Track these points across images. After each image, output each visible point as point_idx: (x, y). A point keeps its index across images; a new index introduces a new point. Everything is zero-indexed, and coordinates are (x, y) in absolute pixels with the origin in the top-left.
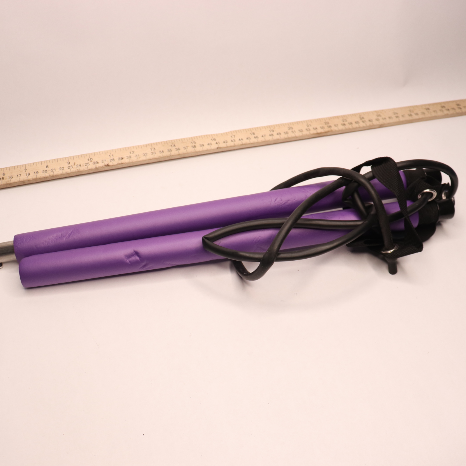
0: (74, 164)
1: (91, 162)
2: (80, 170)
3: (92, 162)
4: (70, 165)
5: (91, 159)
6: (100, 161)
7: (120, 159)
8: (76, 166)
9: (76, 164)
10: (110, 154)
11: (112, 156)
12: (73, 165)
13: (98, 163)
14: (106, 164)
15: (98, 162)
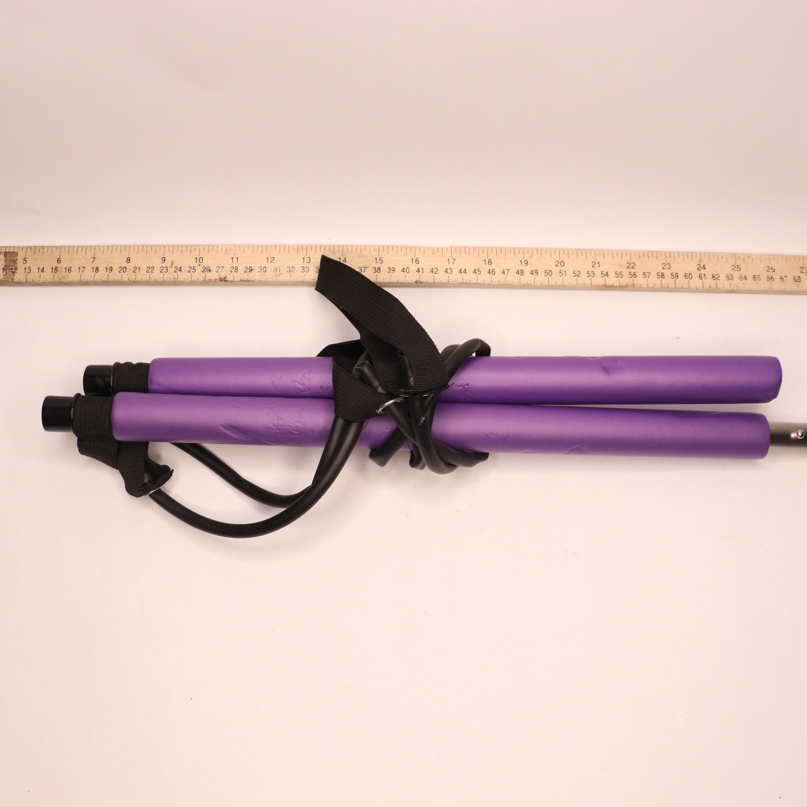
0: (172, 263)
1: (200, 265)
2: (178, 280)
3: (201, 267)
4: (164, 265)
5: (200, 260)
6: (213, 268)
7: (248, 270)
8: (173, 270)
9: (174, 266)
10: (233, 256)
11: (235, 260)
12: (169, 266)
13: (210, 270)
14: (223, 277)
15: (211, 268)
